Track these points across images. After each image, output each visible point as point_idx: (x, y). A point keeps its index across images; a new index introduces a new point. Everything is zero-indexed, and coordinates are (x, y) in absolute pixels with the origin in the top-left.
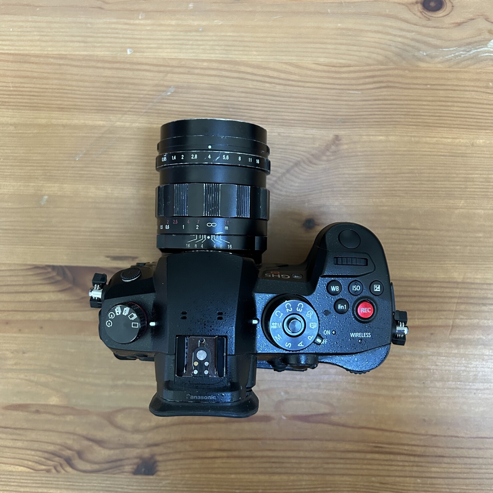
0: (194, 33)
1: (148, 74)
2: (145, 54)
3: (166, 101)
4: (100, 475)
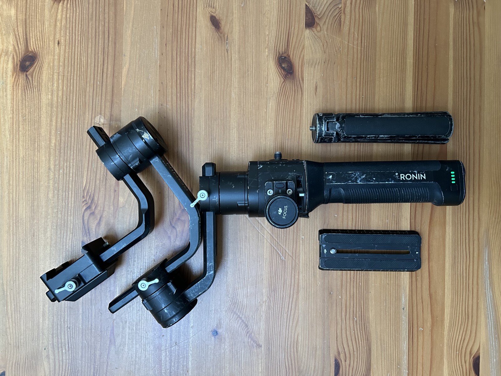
0: (313, 271)
1: (292, 247)
2: (301, 246)
4: (82, 224)
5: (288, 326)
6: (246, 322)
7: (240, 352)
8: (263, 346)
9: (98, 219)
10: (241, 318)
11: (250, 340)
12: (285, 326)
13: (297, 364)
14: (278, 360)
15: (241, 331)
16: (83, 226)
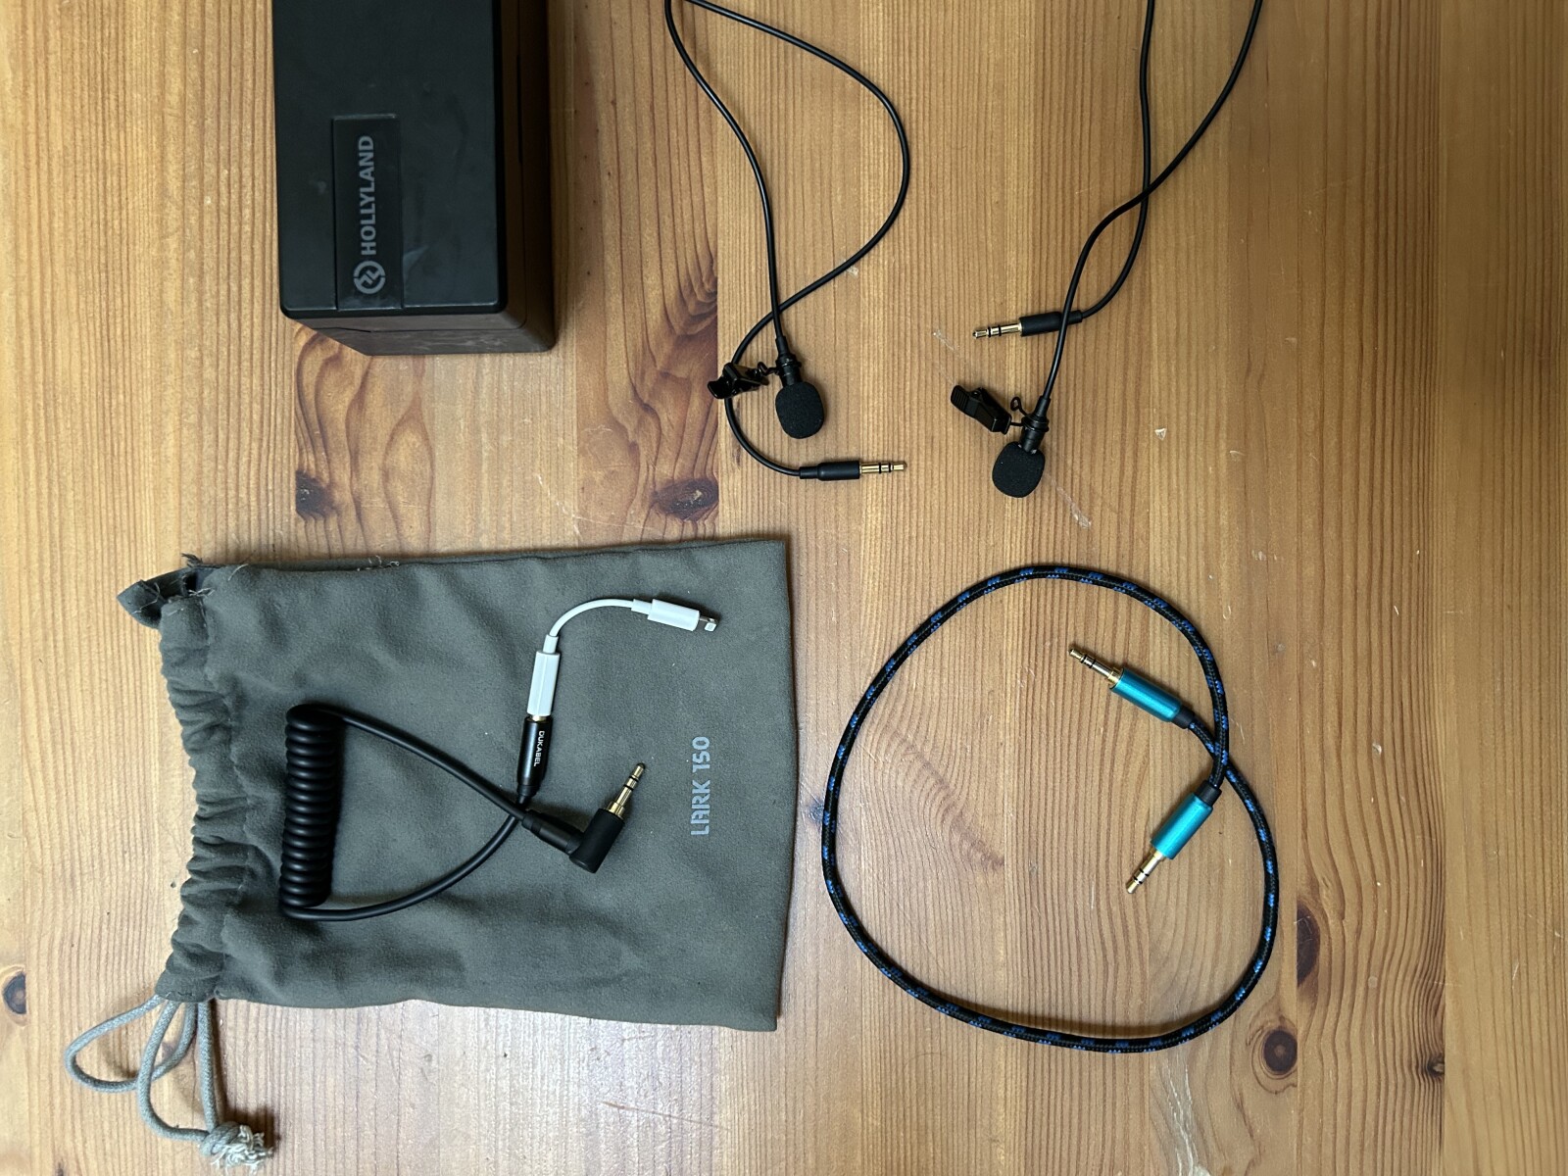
0: (1202, 563)
1: (1116, 471)
2: (1156, 465)
3: (1061, 511)
4: (294, 402)
5: (1106, 785)
6: (941, 771)
7: (921, 884)
8: (1008, 862)
9: (357, 382)
10: (920, 756)
11: (956, 838)
12: (1096, 783)
13: (1145, 930)
14: (1072, 917)
15: (922, 804)
16: (300, 412)
